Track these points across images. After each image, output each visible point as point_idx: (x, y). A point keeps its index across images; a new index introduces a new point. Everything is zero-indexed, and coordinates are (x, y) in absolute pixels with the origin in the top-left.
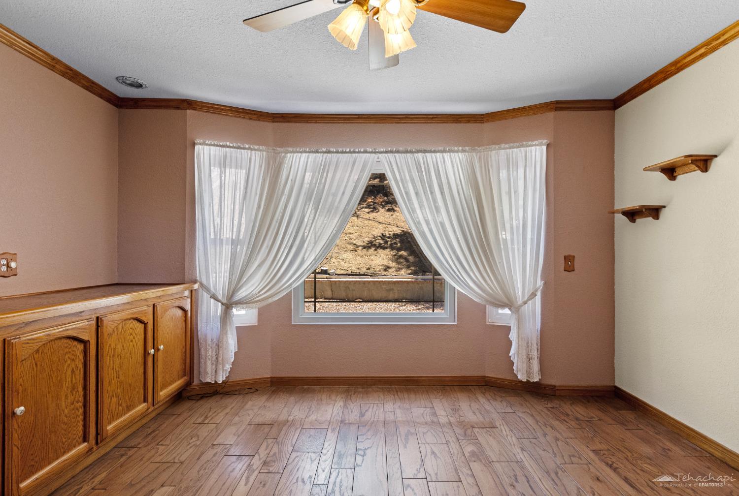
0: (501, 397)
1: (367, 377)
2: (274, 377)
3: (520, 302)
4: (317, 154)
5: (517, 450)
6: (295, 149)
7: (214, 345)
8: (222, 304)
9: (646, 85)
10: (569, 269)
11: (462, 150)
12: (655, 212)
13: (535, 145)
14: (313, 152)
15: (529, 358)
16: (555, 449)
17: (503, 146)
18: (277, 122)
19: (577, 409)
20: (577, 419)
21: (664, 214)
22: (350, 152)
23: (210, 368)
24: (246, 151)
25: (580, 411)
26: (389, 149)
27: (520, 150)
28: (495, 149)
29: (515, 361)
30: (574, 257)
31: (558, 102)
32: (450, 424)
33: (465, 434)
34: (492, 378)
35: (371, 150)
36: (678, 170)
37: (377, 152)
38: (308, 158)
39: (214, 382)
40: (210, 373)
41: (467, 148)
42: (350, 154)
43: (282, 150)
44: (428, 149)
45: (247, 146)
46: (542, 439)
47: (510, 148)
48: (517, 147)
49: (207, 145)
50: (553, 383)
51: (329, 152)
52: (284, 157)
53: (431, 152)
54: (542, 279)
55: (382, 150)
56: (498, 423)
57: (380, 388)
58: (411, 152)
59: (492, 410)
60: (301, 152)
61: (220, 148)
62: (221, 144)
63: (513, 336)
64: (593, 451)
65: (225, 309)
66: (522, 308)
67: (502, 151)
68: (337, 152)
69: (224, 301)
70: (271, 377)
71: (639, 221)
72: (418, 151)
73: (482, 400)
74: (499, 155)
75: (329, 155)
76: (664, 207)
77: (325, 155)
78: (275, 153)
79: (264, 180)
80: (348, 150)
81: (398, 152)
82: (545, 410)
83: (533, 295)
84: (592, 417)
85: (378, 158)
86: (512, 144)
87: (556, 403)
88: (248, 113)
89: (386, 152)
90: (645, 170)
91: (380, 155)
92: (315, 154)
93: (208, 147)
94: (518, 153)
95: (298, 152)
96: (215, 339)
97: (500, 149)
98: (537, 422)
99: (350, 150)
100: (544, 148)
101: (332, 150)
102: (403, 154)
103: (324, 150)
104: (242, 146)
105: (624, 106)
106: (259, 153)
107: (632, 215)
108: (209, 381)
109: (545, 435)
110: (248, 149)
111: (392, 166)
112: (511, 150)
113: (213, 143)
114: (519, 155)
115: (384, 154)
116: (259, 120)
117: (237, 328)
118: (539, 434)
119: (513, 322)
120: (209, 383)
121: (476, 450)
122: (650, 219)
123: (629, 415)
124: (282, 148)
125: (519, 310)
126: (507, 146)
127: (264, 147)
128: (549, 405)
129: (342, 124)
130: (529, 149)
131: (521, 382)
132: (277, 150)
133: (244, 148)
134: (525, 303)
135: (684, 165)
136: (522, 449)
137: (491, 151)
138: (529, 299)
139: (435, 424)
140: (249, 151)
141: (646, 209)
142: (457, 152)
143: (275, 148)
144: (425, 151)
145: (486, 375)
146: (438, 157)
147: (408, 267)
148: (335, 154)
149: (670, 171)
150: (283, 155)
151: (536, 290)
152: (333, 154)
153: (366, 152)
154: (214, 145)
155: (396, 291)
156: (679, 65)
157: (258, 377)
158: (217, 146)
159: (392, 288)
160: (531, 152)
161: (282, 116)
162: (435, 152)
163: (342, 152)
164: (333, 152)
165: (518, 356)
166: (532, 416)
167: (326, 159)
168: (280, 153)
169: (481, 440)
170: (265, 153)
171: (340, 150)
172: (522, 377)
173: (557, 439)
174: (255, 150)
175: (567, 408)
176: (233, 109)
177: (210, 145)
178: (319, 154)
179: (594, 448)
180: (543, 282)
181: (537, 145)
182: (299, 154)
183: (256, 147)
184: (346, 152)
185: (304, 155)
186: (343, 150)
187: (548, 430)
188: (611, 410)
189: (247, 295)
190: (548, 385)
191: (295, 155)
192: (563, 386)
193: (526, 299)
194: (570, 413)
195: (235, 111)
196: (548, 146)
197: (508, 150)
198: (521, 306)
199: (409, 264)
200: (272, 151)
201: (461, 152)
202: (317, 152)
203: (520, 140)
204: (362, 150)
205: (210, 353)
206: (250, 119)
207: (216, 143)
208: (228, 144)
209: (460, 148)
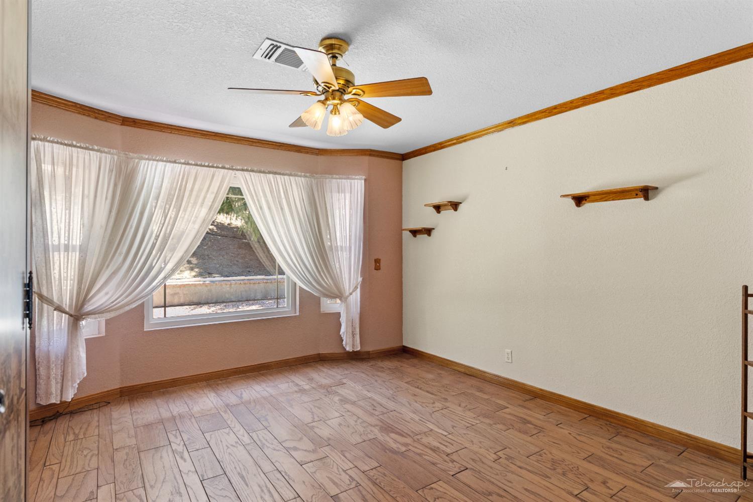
0: (336, 366)
1: (223, 371)
2: (123, 388)
3: (347, 294)
4: (175, 164)
5: (365, 393)
6: (150, 157)
7: (60, 362)
8: (71, 315)
9: (424, 151)
10: (377, 268)
11: (304, 175)
12: (428, 231)
13: (357, 179)
14: (170, 162)
15: (353, 335)
16: (385, 386)
17: (334, 176)
18: (127, 125)
19: (387, 363)
20: (390, 369)
21: (434, 233)
22: (208, 166)
23: (54, 388)
24: (95, 152)
25: (387, 364)
26: (245, 168)
27: (347, 181)
28: (329, 178)
29: (344, 339)
30: (380, 260)
31: (371, 150)
32: (313, 388)
33: (328, 391)
34: (325, 354)
35: (229, 166)
36: (442, 208)
37: (234, 169)
38: (165, 166)
39: (59, 402)
40: (54, 393)
41: (308, 175)
42: (208, 168)
43: (136, 155)
44: (279, 171)
45: (96, 148)
46: (376, 384)
47: (339, 179)
48: (345, 179)
49: (49, 141)
50: (369, 350)
51: (188, 164)
52: (138, 163)
53: (280, 174)
54: (361, 277)
55: (239, 168)
56: (345, 381)
57: (239, 377)
58: (264, 172)
59: (336, 374)
60: (157, 161)
61: (65, 147)
62: (66, 142)
63: (343, 320)
64: (406, 383)
65: (74, 320)
66: (349, 298)
67: (334, 180)
68: (197, 165)
69: (72, 313)
70: (120, 388)
71: (418, 236)
72: (270, 173)
73: (325, 370)
74: (333, 183)
75: (188, 167)
76: (434, 229)
77: (184, 166)
78: (127, 158)
79: (115, 185)
80: (207, 164)
81: (252, 171)
82: (368, 367)
83: (356, 288)
84: (397, 366)
85: (235, 174)
86: (341, 176)
87: (372, 363)
88: (95, 112)
89: (243, 170)
90: (425, 205)
91: (237, 172)
92: (172, 164)
93: (50, 144)
94: (346, 183)
95: (154, 160)
96: (60, 355)
97: (332, 178)
98: (368, 375)
99: (209, 165)
100: (363, 181)
101: (190, 162)
102: (257, 174)
103: (183, 161)
104: (90, 147)
105: (409, 160)
106: (110, 156)
107: (415, 233)
108: (53, 401)
109: (376, 381)
110: (98, 151)
111: (248, 183)
112: (340, 180)
113: (56, 140)
114: (346, 184)
115: (240, 172)
116: (106, 121)
117: (86, 339)
118: (373, 381)
119: (343, 309)
120: (54, 404)
121: (341, 398)
122: (426, 235)
123: (415, 361)
124: (136, 154)
125: (346, 300)
126: (337, 176)
127: (115, 150)
128: (369, 364)
129: (198, 138)
130: (353, 181)
131: (349, 353)
132: (130, 155)
133: (93, 150)
134: (351, 294)
135: (445, 205)
136: (368, 391)
137: (326, 179)
138: (353, 291)
139: (302, 391)
140: (99, 153)
141: (425, 230)
142: (300, 176)
143: (127, 153)
144: (275, 173)
145: (321, 353)
146: (286, 178)
147: (192, 269)
148: (194, 167)
149: (438, 208)
150: (137, 161)
151: (358, 285)
152: (191, 166)
153: (223, 168)
154: (57, 143)
155: (182, 295)
156: (442, 145)
157: (106, 390)
158: (61, 144)
159: (177, 292)
160: (354, 183)
161: (134, 121)
162: (283, 174)
163: (201, 166)
164: (191, 164)
165: (347, 333)
166: (363, 373)
167: (184, 170)
168: (132, 158)
169: (340, 392)
170: (116, 157)
171: (199, 163)
172: (349, 348)
173: (384, 382)
174: (106, 153)
175: (380, 364)
176: (78, 106)
177: (52, 142)
178: (177, 165)
179: (406, 381)
180: (361, 278)
181: (359, 179)
182: (155, 163)
183: (106, 150)
184: (204, 166)
185: (161, 163)
186: (202, 164)
187: (377, 378)
188: (404, 360)
189: (102, 304)
190: (365, 352)
191: (151, 162)
192: (374, 351)
193: (351, 291)
194: (384, 366)
195: (80, 108)
196: (365, 180)
197: (338, 180)
198: (348, 296)
199: (191, 266)
200: (124, 156)
201: (304, 177)
202: (175, 162)
203: (346, 173)
204: (220, 166)
205: (54, 371)
206: (96, 118)
207: (59, 141)
208: (74, 143)
209: (303, 174)
